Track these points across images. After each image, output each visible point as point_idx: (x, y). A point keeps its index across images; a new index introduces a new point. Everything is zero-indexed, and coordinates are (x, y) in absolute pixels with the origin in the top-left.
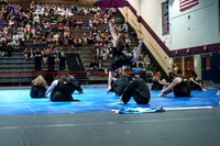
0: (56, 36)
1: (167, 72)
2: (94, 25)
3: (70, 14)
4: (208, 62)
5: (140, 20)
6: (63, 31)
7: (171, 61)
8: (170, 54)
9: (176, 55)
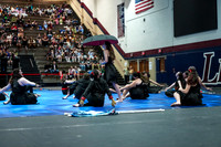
0: (10, 37)
1: (123, 75)
2: (49, 26)
3: (25, 15)
4: (162, 64)
5: (96, 22)
6: (16, 32)
7: (126, 63)
8: (126, 56)
9: (132, 58)
